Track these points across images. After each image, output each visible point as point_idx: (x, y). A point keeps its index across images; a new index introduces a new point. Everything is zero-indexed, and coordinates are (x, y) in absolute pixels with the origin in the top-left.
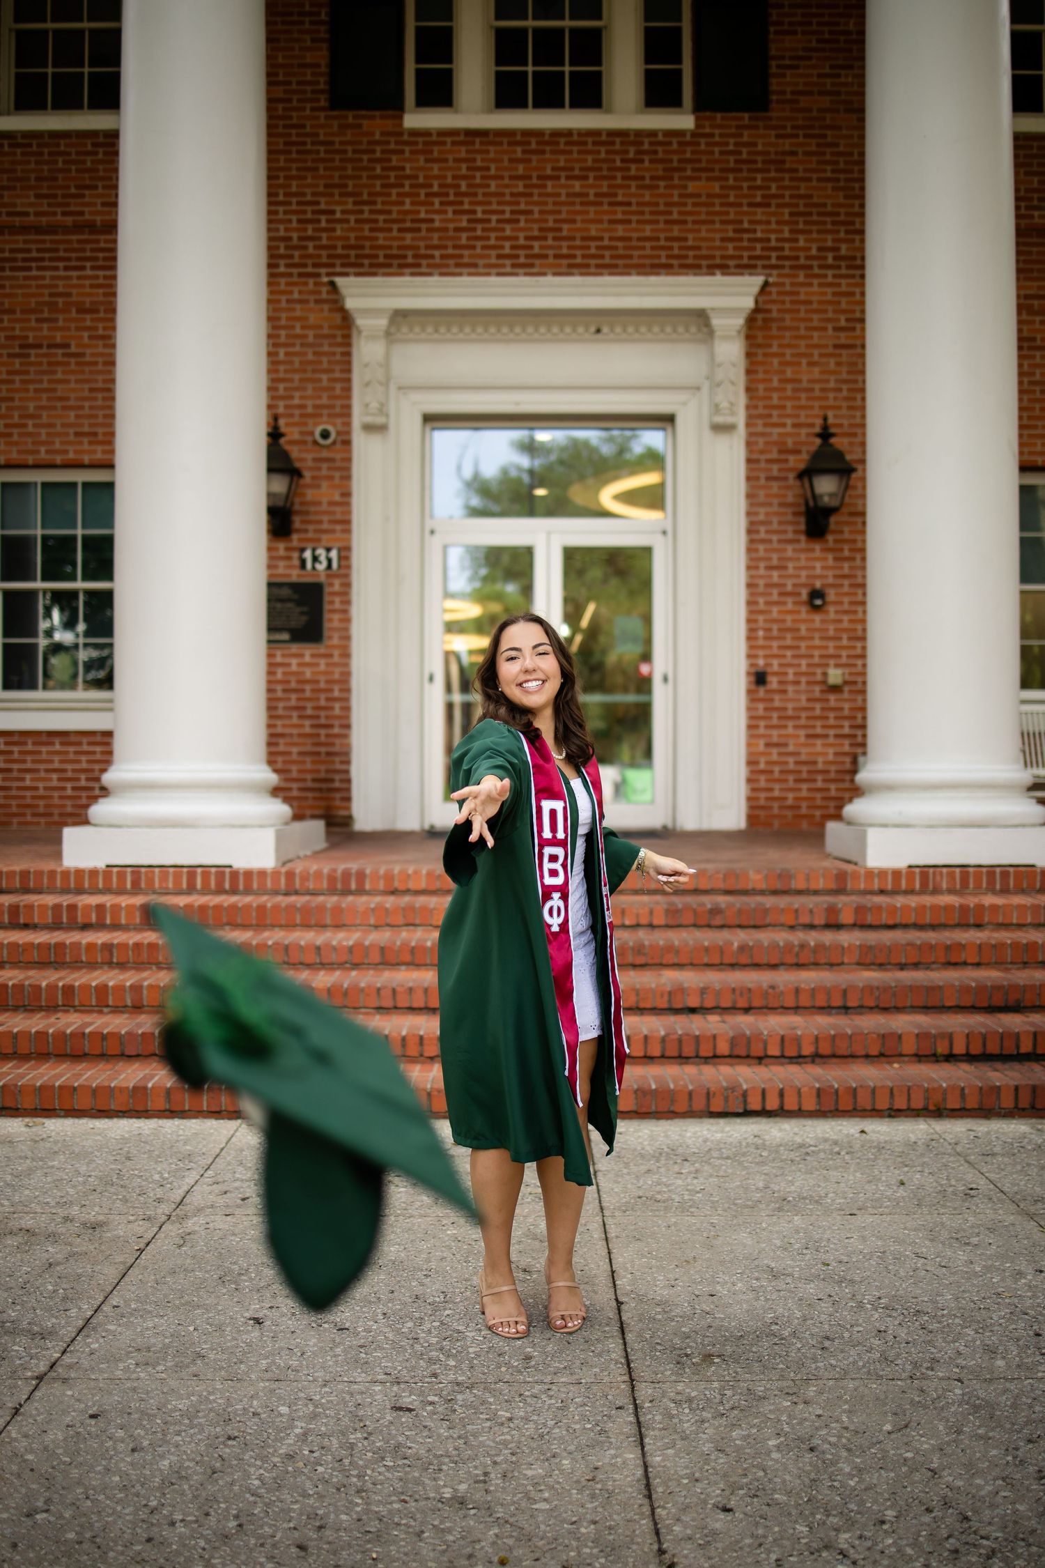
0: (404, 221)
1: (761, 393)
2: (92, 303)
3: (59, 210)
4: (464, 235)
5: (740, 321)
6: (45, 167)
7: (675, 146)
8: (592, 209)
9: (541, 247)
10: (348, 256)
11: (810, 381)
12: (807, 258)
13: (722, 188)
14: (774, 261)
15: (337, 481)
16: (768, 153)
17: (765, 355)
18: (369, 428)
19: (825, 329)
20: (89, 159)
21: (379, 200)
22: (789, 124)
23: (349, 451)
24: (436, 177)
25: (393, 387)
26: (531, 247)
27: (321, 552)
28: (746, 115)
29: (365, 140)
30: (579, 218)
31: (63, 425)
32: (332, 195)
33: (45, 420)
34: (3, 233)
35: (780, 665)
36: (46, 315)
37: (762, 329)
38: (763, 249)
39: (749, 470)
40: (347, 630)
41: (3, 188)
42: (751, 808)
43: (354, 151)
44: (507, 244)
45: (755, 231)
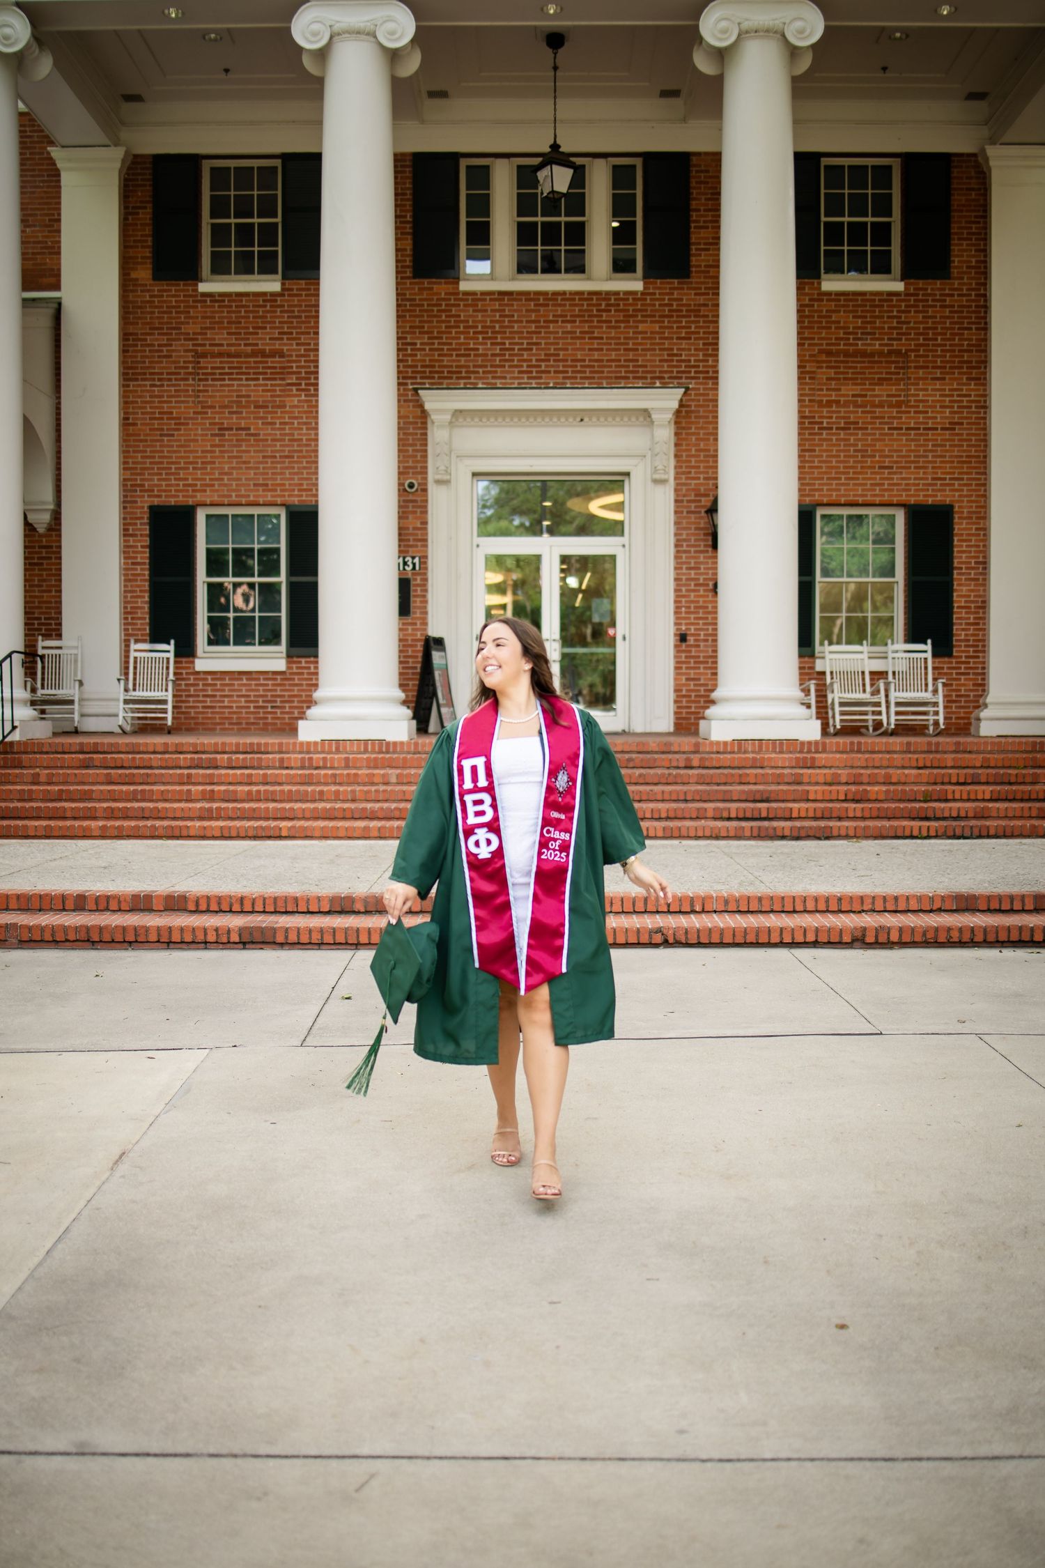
0: (460, 350)
1: (684, 458)
2: (263, 401)
3: (242, 343)
4: (498, 359)
5: (669, 416)
6: (234, 315)
7: (631, 301)
8: (578, 341)
9: (546, 366)
10: (425, 372)
13: (660, 327)
14: (693, 374)
15: (418, 514)
16: (690, 305)
17: (687, 434)
18: (438, 482)
20: (261, 309)
21: (444, 336)
22: (703, 286)
23: (427, 496)
24: (480, 322)
25: (453, 456)
26: (540, 366)
27: (409, 559)
28: (676, 281)
29: (435, 298)
30: (570, 347)
31: (246, 479)
32: (415, 333)
33: (235, 476)
34: (206, 357)
35: (695, 629)
36: (235, 409)
37: (684, 417)
38: (686, 367)
39: (677, 507)
40: (425, 607)
41: (206, 328)
42: (677, 718)
43: (428, 305)
44: (525, 364)
45: (681, 355)
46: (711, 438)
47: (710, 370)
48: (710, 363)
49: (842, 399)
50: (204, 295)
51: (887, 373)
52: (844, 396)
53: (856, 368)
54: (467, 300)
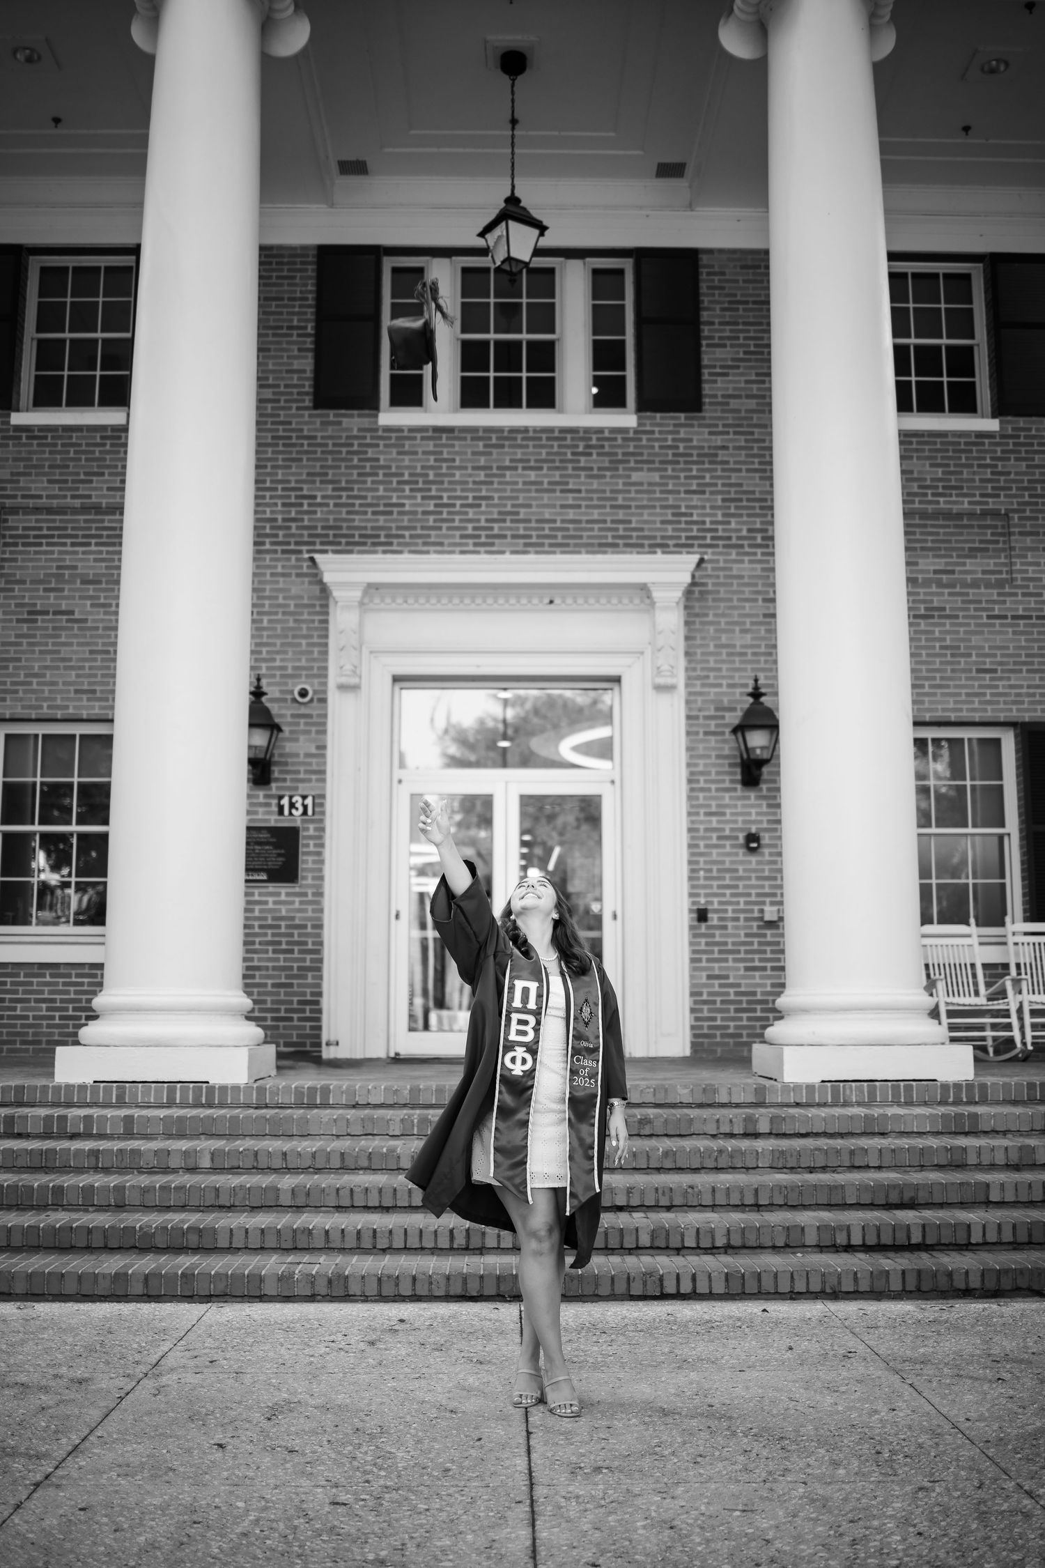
0: (378, 505)
1: (699, 657)
2: (95, 575)
3: (69, 493)
4: (431, 518)
5: (678, 594)
6: (59, 457)
7: (620, 442)
8: (546, 495)
9: (501, 529)
10: (327, 536)
11: (742, 646)
13: (661, 477)
14: (708, 541)
15: (313, 735)
16: (703, 448)
17: (702, 623)
18: (342, 687)
19: (756, 600)
20: (97, 449)
21: (356, 486)
22: (720, 423)
23: (326, 708)
24: (407, 467)
25: (365, 651)
26: (491, 529)
27: (298, 800)
28: (682, 415)
29: (344, 435)
30: (534, 503)
31: (65, 683)
32: (314, 482)
33: (48, 678)
34: (17, 513)
35: (720, 903)
36: (53, 585)
37: (699, 600)
38: (699, 530)
39: (688, 725)
40: (321, 870)
41: (19, 474)
42: (695, 1036)
43: (334, 445)
44: (470, 526)
45: (691, 515)
46: (737, 629)
47: (734, 535)
48: (733, 526)
49: (920, 576)
50: (19, 428)
51: (981, 542)
52: (922, 571)
53: (938, 534)
54: (390, 438)
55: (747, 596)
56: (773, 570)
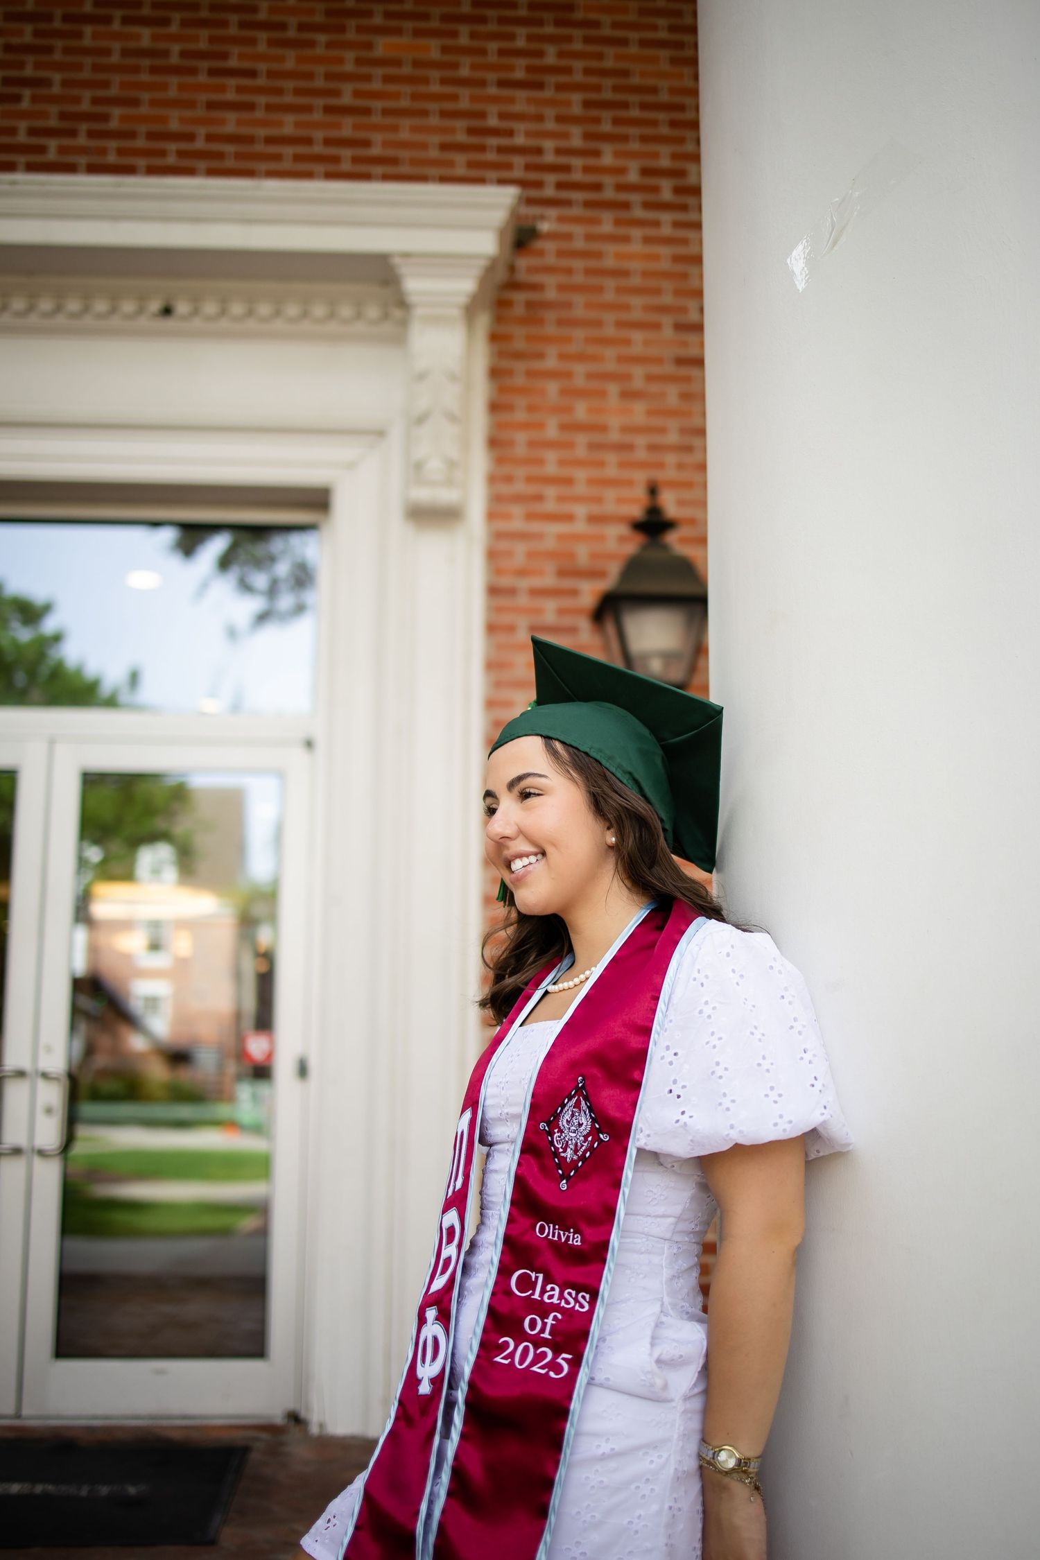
1: (521, 450)
8: (174, 80)
11: (626, 429)
12: (620, 188)
13: (445, 50)
14: (549, 192)
17: (530, 374)
19: (656, 326)
30: (145, 96)
45: (510, 133)
46: (613, 389)
47: (608, 180)
48: (607, 159)
55: (637, 315)
56: (698, 260)
